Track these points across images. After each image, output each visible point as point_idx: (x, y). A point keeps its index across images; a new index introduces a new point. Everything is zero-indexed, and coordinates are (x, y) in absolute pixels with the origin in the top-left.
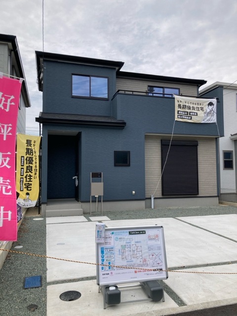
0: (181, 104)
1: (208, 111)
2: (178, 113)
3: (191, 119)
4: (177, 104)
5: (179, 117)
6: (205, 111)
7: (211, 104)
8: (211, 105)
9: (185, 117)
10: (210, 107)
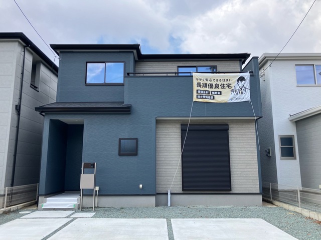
0: (200, 82)
1: (237, 88)
2: (197, 93)
3: (214, 99)
4: (195, 83)
5: (199, 97)
6: (233, 88)
7: (241, 79)
8: (241, 81)
9: (206, 97)
10: (241, 83)
